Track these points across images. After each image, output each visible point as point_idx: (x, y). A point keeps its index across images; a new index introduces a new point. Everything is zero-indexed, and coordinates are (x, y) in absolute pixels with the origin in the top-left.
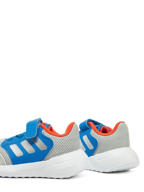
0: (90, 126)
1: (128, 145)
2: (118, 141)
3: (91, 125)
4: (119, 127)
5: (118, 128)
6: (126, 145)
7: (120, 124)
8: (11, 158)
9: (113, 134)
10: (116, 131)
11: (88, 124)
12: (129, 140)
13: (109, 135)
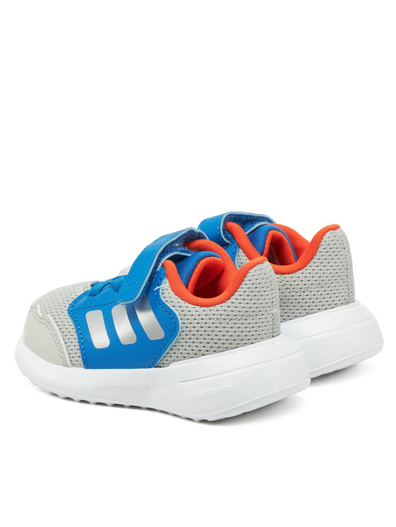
0: (234, 238)
1: (349, 299)
2: (320, 289)
3: (236, 235)
4: (324, 247)
5: (319, 251)
6: (344, 298)
7: (326, 238)
8: (82, 350)
9: (306, 268)
10: (313, 260)
11: (227, 230)
12: (353, 281)
13: (294, 272)
